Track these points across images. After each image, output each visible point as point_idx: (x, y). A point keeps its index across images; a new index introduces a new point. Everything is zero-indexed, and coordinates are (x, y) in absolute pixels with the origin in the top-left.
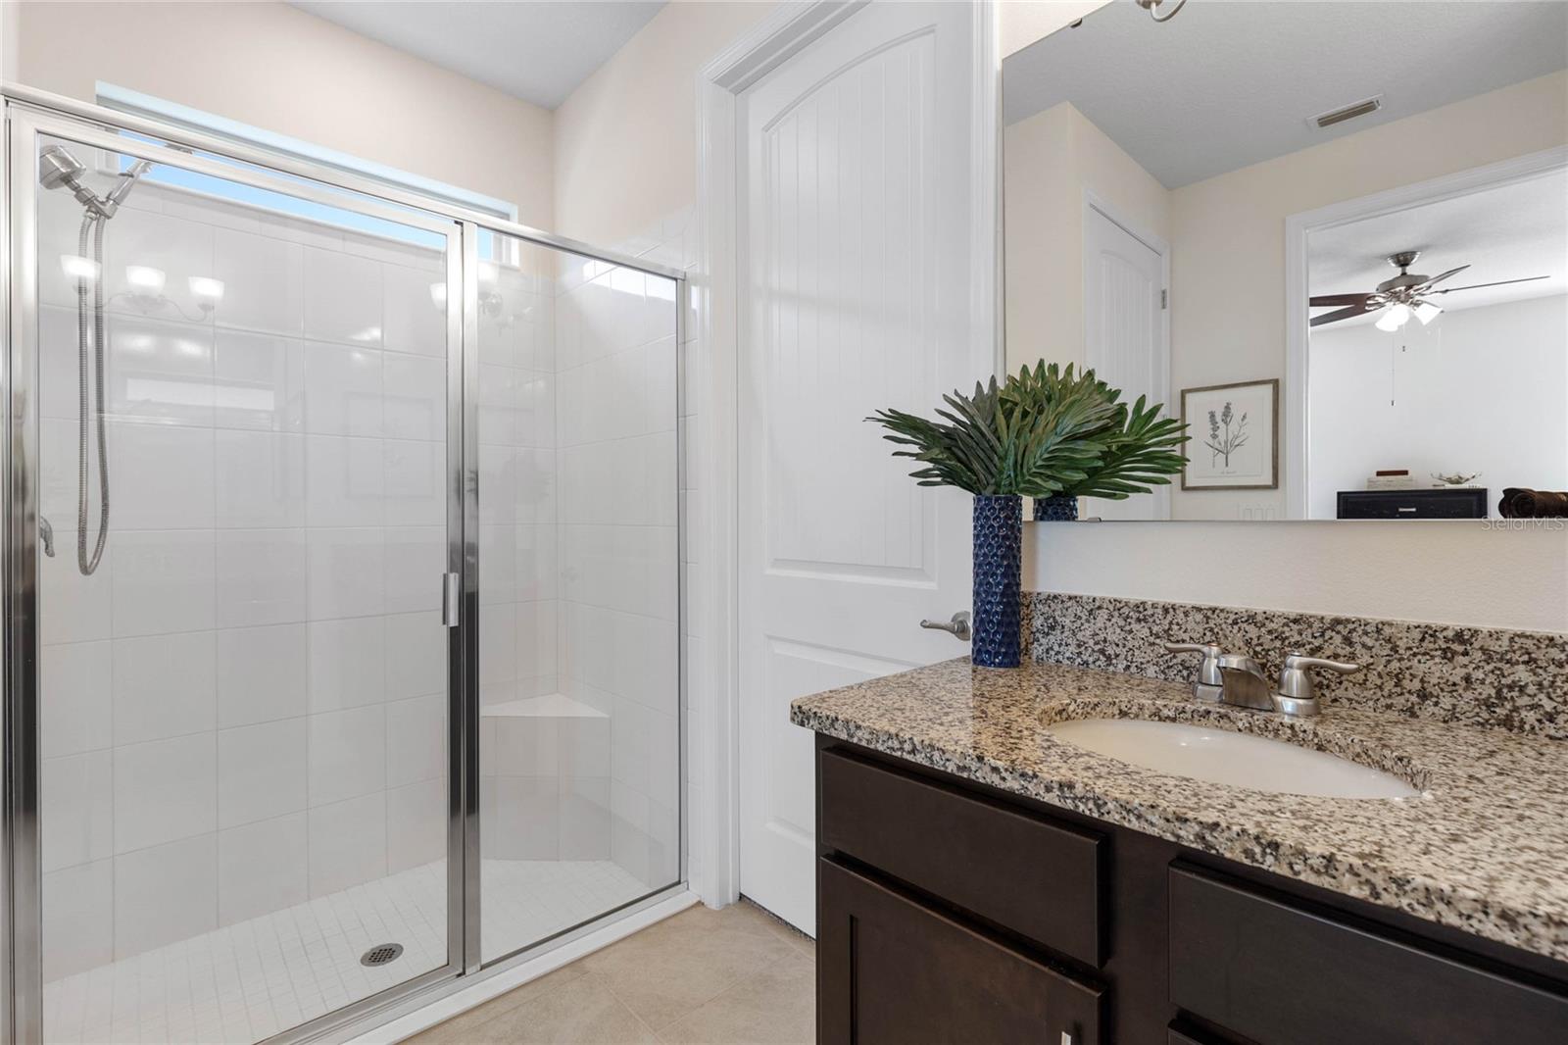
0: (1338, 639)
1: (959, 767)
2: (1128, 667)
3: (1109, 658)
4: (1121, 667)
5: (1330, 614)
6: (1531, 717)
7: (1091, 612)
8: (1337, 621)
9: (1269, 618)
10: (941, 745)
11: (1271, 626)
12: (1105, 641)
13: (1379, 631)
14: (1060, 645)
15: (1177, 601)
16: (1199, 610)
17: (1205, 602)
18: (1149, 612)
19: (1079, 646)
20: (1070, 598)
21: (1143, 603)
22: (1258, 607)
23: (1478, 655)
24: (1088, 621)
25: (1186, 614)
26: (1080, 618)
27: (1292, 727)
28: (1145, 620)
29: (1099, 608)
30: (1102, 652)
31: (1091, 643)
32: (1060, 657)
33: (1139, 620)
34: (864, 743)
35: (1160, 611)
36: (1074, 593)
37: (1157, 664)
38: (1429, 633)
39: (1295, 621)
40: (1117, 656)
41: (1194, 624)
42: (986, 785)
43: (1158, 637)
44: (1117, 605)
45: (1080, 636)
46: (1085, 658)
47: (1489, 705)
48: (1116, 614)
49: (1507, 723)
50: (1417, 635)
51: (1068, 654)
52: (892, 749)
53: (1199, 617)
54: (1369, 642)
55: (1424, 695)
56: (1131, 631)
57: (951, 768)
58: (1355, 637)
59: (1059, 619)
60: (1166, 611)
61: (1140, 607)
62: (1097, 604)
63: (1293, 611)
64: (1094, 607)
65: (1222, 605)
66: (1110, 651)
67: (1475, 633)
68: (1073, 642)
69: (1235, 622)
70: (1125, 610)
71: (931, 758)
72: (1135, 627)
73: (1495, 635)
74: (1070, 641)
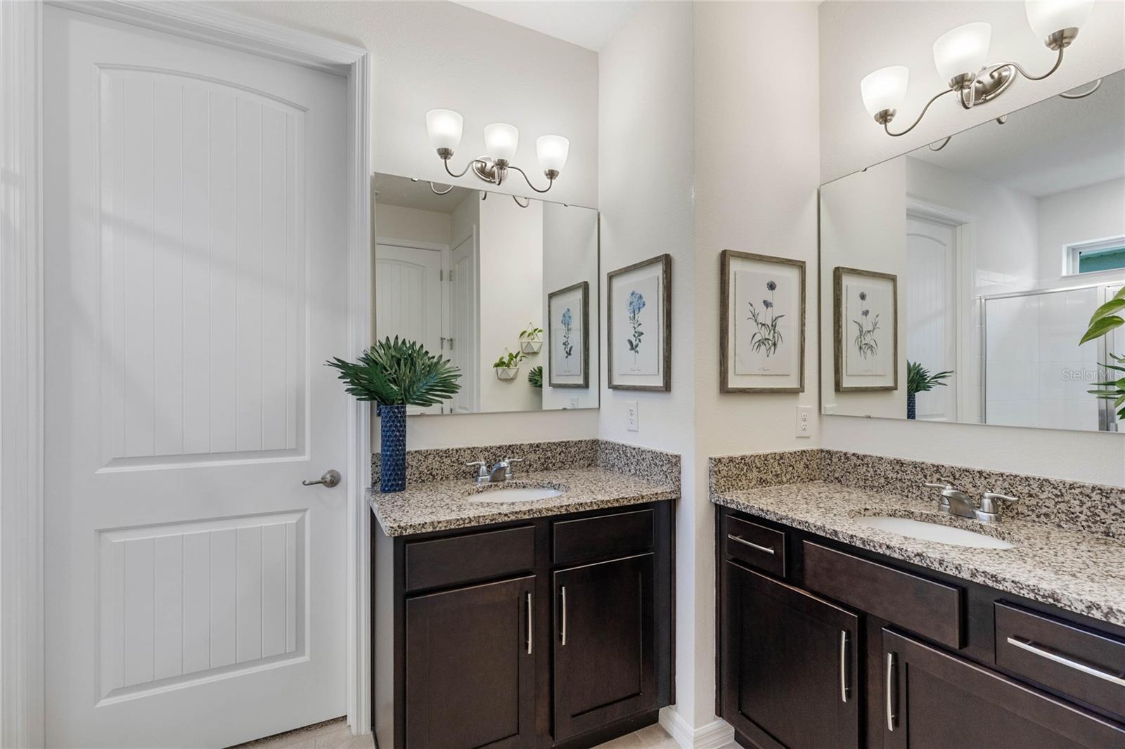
0: (510, 452)
1: (491, 520)
2: (442, 478)
3: (434, 476)
4: (439, 479)
5: (508, 444)
6: (550, 465)
7: (425, 457)
8: (510, 446)
9: (491, 448)
10: (482, 514)
11: (492, 451)
12: (432, 469)
13: (520, 447)
14: (411, 475)
15: (461, 447)
16: (469, 449)
17: (471, 446)
18: (451, 453)
19: (420, 474)
20: (416, 452)
21: (448, 449)
22: (487, 445)
23: (541, 450)
24: (424, 461)
25: (464, 451)
26: (421, 460)
27: (516, 483)
28: (449, 457)
29: (430, 454)
30: (431, 474)
31: (426, 471)
32: (411, 481)
33: (446, 457)
34: (443, 529)
35: (455, 451)
36: (417, 449)
37: (454, 474)
38: (531, 445)
39: (499, 448)
40: (437, 474)
41: (467, 455)
42: (503, 522)
43: (454, 462)
44: (437, 452)
45: (420, 469)
46: (423, 479)
47: (543, 465)
48: (437, 456)
49: (546, 469)
50: (528, 446)
51: (415, 479)
52: (460, 525)
53: (469, 451)
54: (518, 451)
55: (530, 465)
56: (443, 462)
57: (488, 522)
58: (514, 451)
59: (410, 463)
60: (457, 451)
61: (447, 451)
62: (429, 452)
63: (498, 444)
64: (427, 455)
65: (476, 446)
66: (434, 473)
67: (540, 444)
68: (417, 472)
69: (481, 452)
70: (441, 454)
71: (479, 522)
72: (445, 460)
73: (544, 444)
74: (416, 472)
